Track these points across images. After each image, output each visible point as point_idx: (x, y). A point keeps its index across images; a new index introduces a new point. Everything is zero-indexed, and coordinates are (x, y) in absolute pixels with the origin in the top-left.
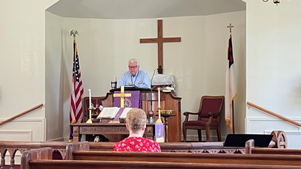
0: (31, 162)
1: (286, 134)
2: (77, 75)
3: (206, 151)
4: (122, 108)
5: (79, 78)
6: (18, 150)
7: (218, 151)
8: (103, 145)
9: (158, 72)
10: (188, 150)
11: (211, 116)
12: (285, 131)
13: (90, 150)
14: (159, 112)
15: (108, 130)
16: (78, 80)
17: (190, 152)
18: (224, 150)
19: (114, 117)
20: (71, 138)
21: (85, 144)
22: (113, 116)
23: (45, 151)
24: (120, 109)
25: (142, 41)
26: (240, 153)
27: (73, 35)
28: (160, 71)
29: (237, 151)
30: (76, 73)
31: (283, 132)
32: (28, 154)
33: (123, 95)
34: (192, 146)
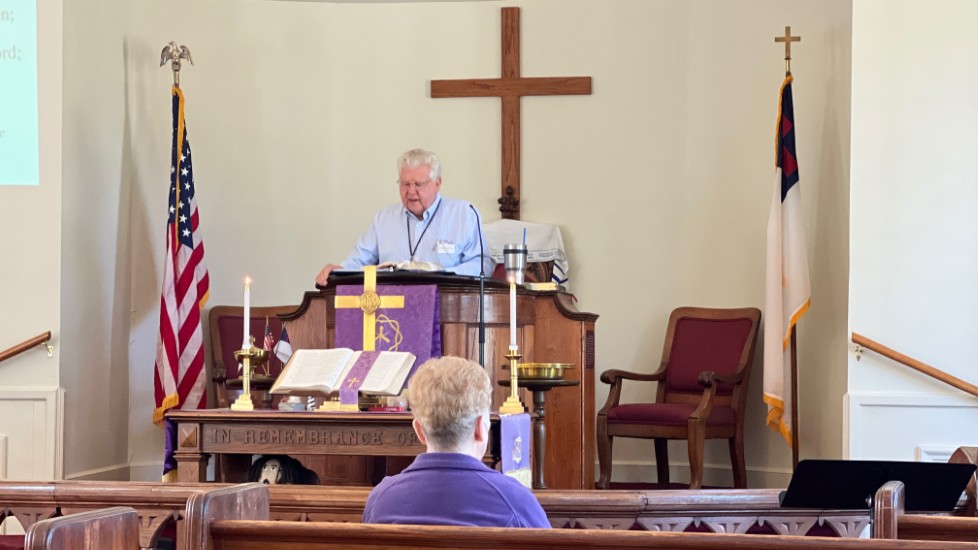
2: (183, 219)
3: (702, 523)
4: (369, 353)
5: (192, 230)
7: (749, 522)
8: (298, 498)
9: (501, 210)
10: (631, 522)
11: (709, 385)
14: (514, 372)
15: (315, 437)
16: (189, 241)
17: (638, 527)
18: (770, 519)
19: (337, 388)
20: (168, 466)
21: (254, 495)
22: (332, 384)
23: (115, 519)
24: (362, 357)
25: (441, 89)
26: (836, 534)
27: (170, 62)
28: (510, 207)
29: (821, 523)
30: (181, 212)
32: (52, 530)
33: (372, 302)
34: (647, 504)
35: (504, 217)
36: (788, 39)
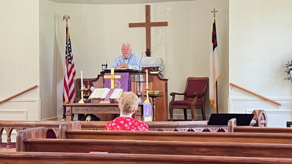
0: (25, 140)
1: (266, 113)
2: (69, 57)
3: (192, 129)
4: (112, 89)
5: (71, 60)
6: (14, 129)
7: (203, 129)
8: (94, 124)
9: (146, 54)
10: (174, 129)
11: (196, 96)
12: (265, 110)
13: (82, 129)
14: (147, 93)
15: (99, 109)
16: (70, 63)
17: (176, 130)
18: (208, 128)
19: (104, 97)
20: (64, 117)
21: (77, 124)
22: (103, 97)
23: (40, 130)
24: (110, 90)
25: (131, 25)
26: (224, 131)
27: (65, 19)
28: (148, 54)
29: (221, 129)
31: (263, 111)
32: (23, 133)
33: (113, 77)
34: (178, 125)
35: (147, 56)
36: (214, 12)
